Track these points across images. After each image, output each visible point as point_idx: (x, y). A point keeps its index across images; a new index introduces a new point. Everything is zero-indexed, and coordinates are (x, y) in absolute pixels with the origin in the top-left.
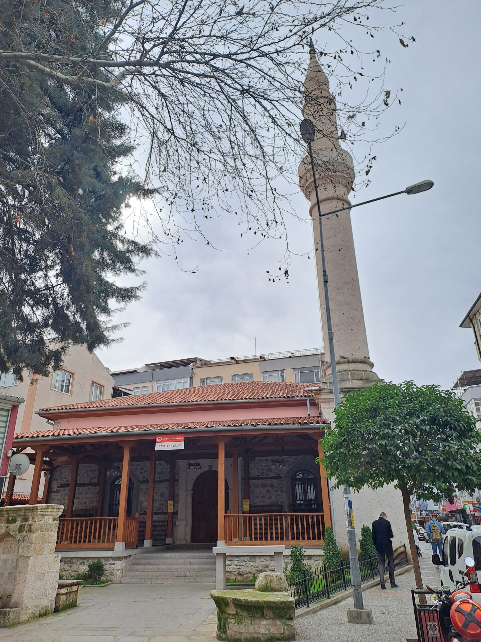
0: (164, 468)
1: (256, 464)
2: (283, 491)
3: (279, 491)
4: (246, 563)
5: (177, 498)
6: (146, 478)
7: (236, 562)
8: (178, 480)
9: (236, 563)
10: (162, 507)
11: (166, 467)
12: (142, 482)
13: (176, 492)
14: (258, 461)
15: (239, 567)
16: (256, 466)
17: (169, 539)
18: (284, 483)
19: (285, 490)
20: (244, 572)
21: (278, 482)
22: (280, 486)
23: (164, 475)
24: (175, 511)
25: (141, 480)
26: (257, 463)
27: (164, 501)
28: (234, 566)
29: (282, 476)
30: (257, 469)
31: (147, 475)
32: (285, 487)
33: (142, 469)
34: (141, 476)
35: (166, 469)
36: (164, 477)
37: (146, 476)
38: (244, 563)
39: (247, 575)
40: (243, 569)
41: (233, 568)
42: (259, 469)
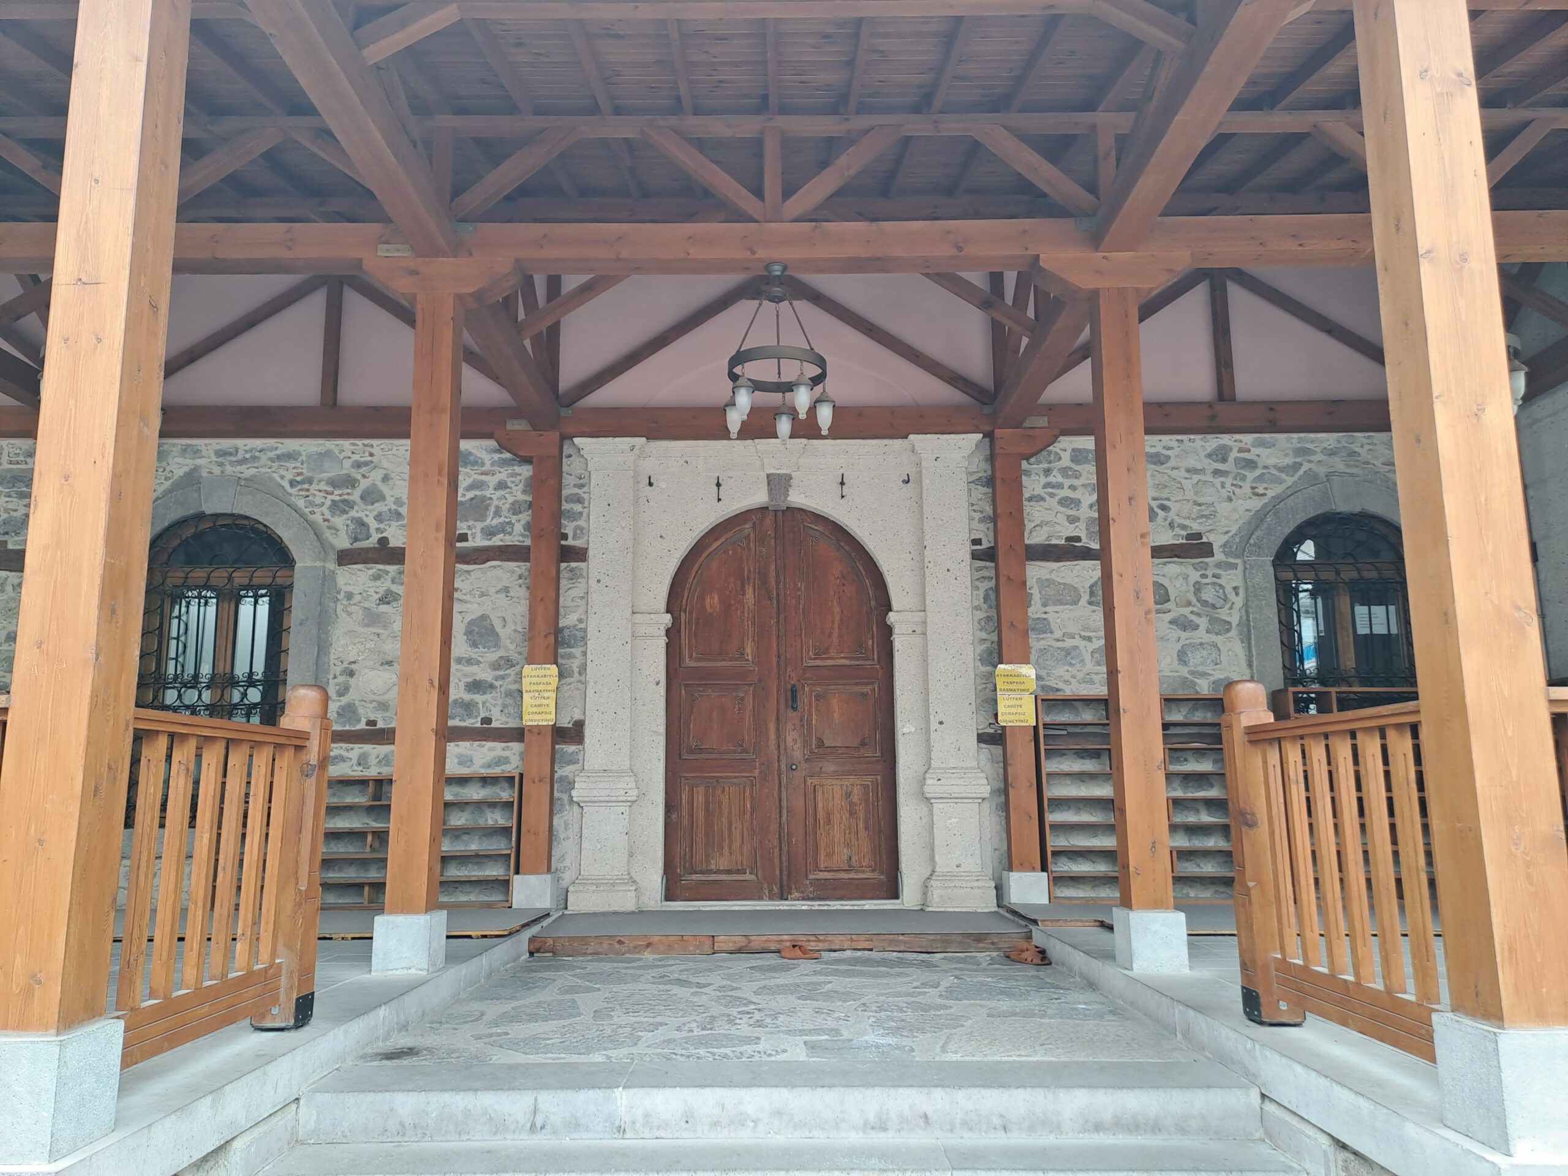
0: (492, 481)
1: (1056, 477)
2: (1226, 626)
3: (1203, 622)
5: (577, 651)
6: (375, 537)
8: (580, 555)
10: (478, 698)
11: (503, 474)
12: (346, 558)
13: (568, 620)
14: (1066, 461)
16: (1060, 486)
17: (532, 879)
18: (1232, 579)
19: (1235, 620)
21: (1195, 576)
22: (1208, 595)
23: (492, 521)
24: (565, 722)
25: (343, 542)
26: (1064, 471)
27: (496, 666)
29: (1217, 541)
30: (1065, 502)
31: (379, 518)
32: (1239, 601)
33: (351, 483)
34: (339, 521)
35: (501, 486)
36: (490, 533)
37: (373, 525)
42: (1077, 503)
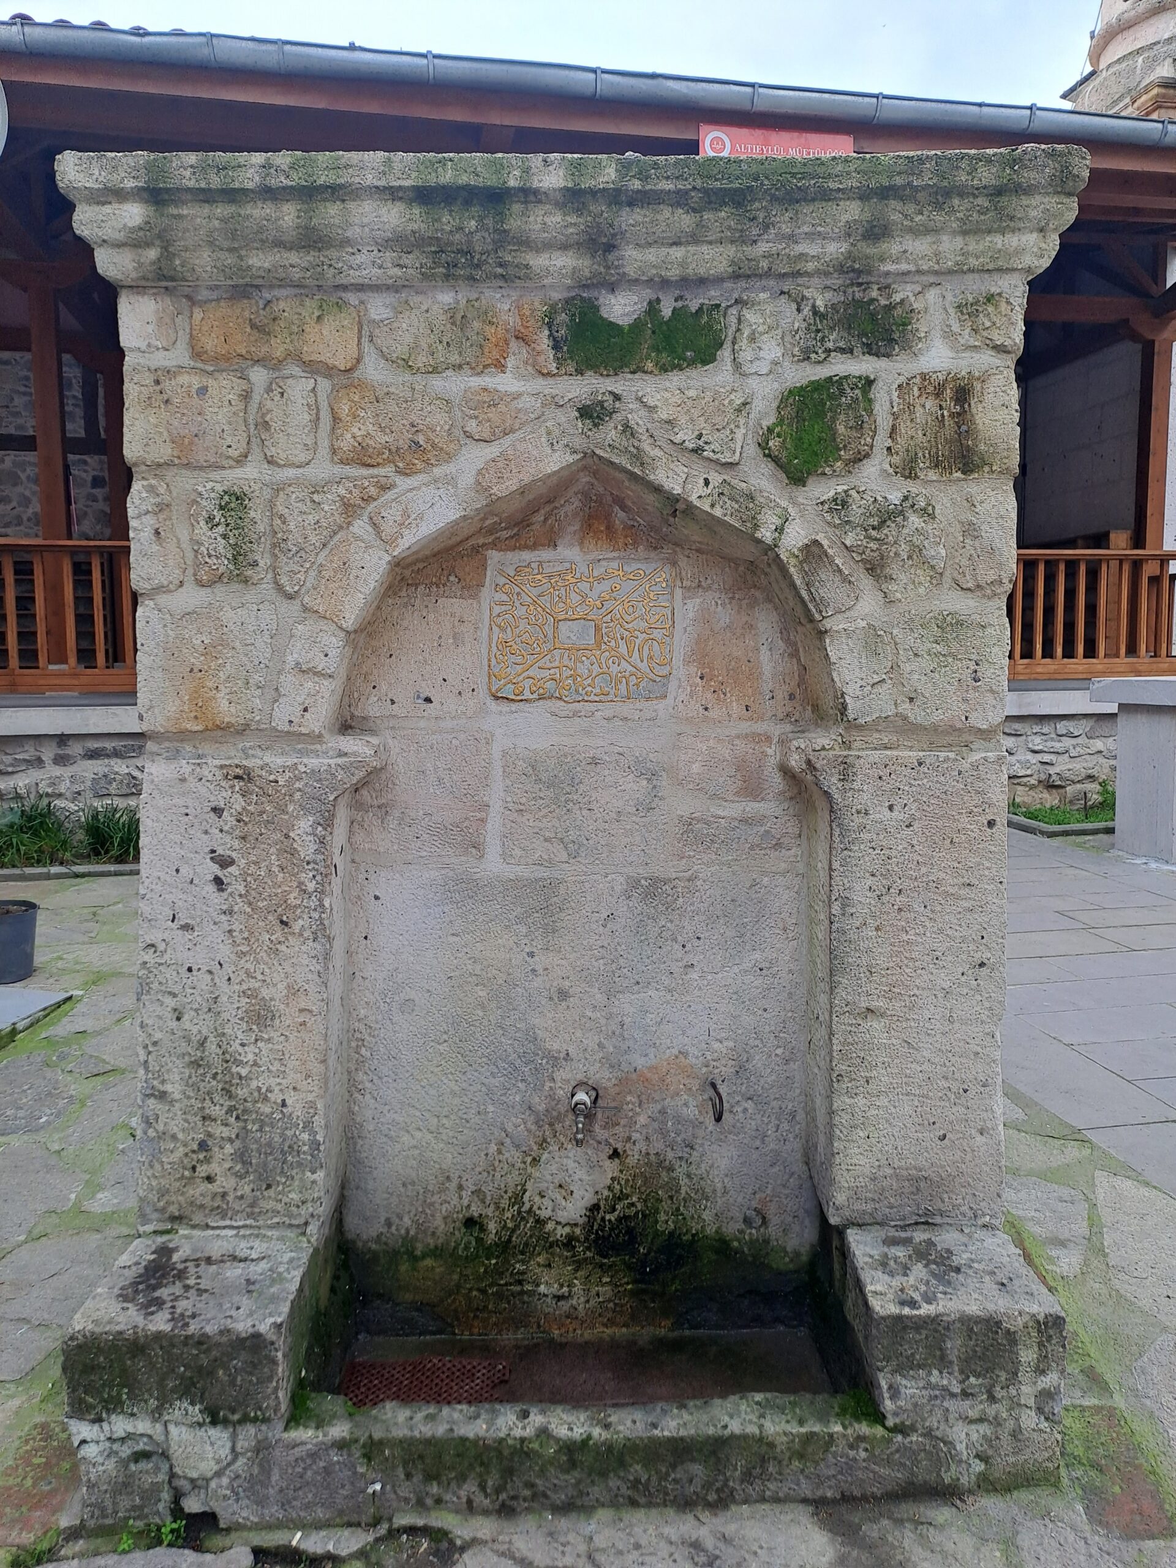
4: (1074, 741)
7: (1038, 739)
9: (1037, 742)
15: (1047, 758)
20: (1067, 774)
28: (1030, 756)
38: (1068, 742)
39: (1079, 786)
40: (1062, 766)
41: (1026, 764)
